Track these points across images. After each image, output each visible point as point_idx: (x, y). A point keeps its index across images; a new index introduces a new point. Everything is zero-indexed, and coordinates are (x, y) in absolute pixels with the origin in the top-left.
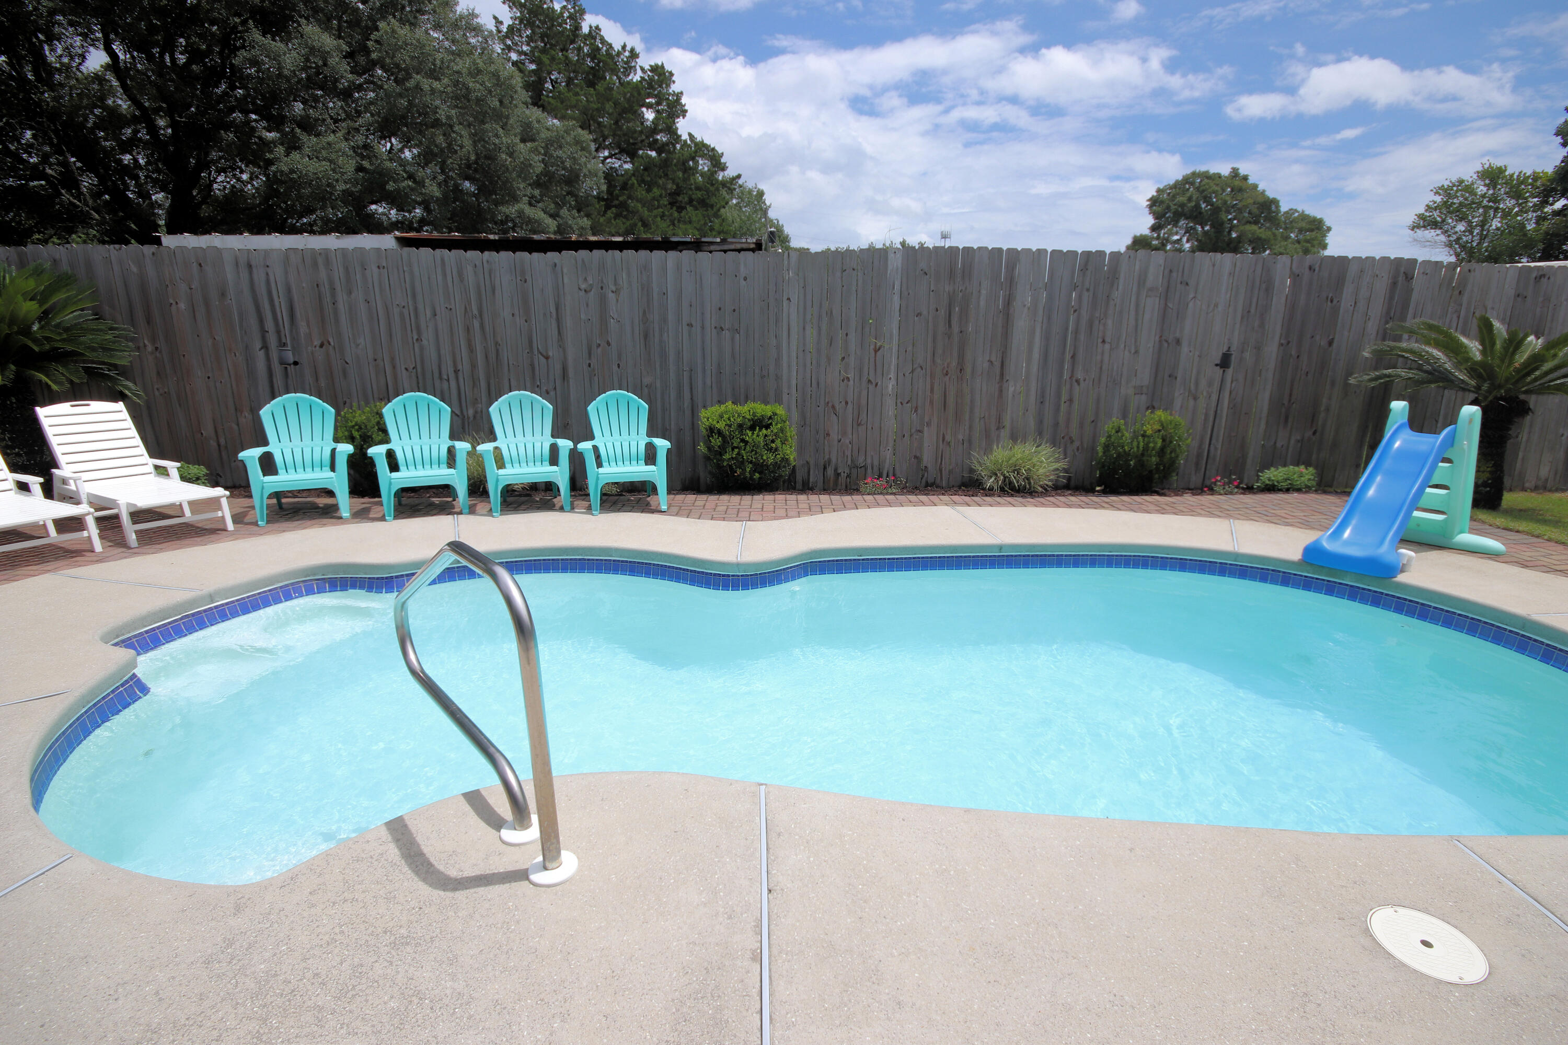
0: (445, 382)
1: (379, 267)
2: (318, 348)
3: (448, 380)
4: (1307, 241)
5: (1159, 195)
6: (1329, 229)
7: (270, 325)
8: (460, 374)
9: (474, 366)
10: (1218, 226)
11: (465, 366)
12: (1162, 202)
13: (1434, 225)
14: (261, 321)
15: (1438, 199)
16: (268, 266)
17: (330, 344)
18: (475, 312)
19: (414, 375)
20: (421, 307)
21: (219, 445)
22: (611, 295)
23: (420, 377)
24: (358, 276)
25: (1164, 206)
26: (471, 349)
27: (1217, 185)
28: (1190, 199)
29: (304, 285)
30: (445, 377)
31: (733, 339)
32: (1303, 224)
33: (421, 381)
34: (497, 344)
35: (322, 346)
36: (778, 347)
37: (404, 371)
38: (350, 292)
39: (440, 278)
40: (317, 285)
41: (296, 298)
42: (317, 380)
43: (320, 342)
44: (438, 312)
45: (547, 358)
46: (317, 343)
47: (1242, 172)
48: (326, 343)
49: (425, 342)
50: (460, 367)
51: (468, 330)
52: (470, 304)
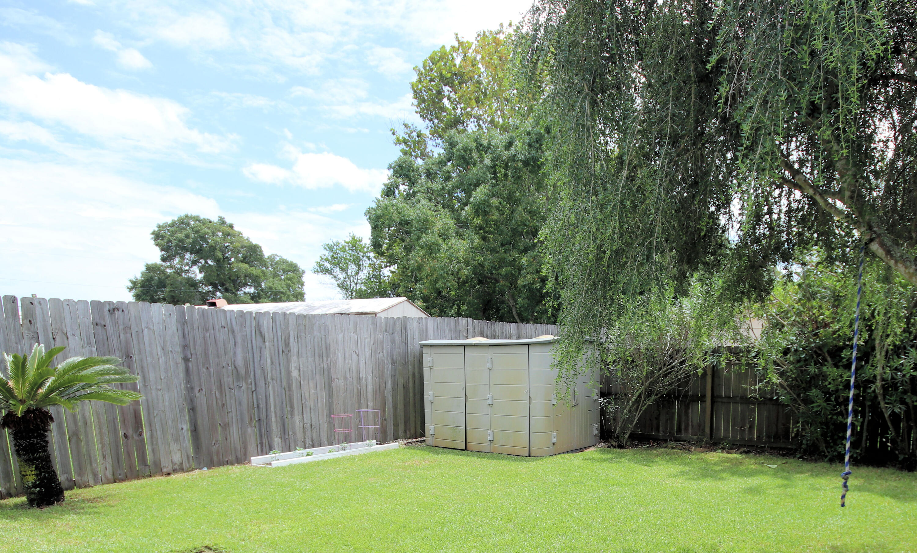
4: (289, 279)
5: (160, 231)
6: (304, 272)
10: (221, 262)
12: (163, 237)
13: (327, 271)
25: (166, 240)
27: (209, 228)
28: (187, 236)
32: (284, 266)
47: (228, 221)
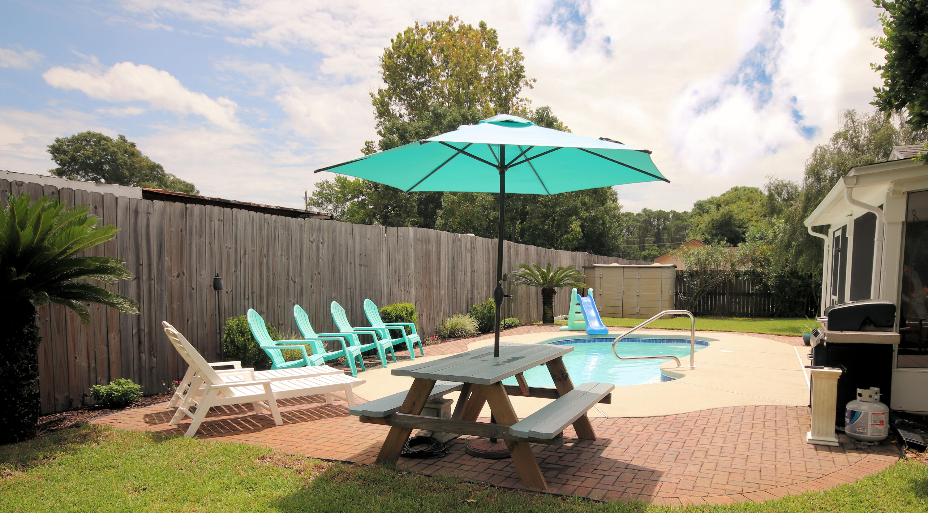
0: (246, 300)
1: (219, 220)
2: (175, 277)
3: (248, 299)
7: (144, 260)
8: (255, 295)
9: (261, 289)
11: (257, 289)
14: (138, 257)
15: (318, 190)
16: (149, 213)
17: (184, 275)
18: (265, 253)
19: (231, 296)
20: (239, 249)
21: (89, 367)
22: (321, 245)
23: (234, 298)
24: (207, 225)
26: (261, 278)
29: (173, 229)
30: (247, 297)
31: (365, 270)
33: (234, 301)
34: (274, 274)
35: (178, 276)
36: (380, 274)
37: (226, 294)
38: (201, 237)
39: (251, 230)
40: (181, 230)
41: (166, 239)
42: (172, 303)
43: (177, 273)
44: (247, 252)
45: (295, 282)
46: (175, 274)
48: (181, 274)
49: (239, 273)
50: (255, 290)
51: (261, 264)
52: (264, 248)
